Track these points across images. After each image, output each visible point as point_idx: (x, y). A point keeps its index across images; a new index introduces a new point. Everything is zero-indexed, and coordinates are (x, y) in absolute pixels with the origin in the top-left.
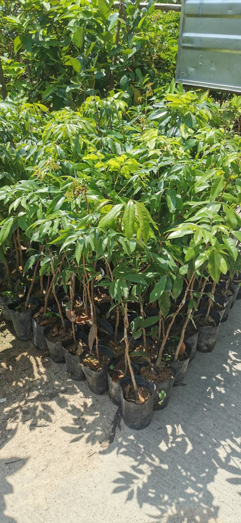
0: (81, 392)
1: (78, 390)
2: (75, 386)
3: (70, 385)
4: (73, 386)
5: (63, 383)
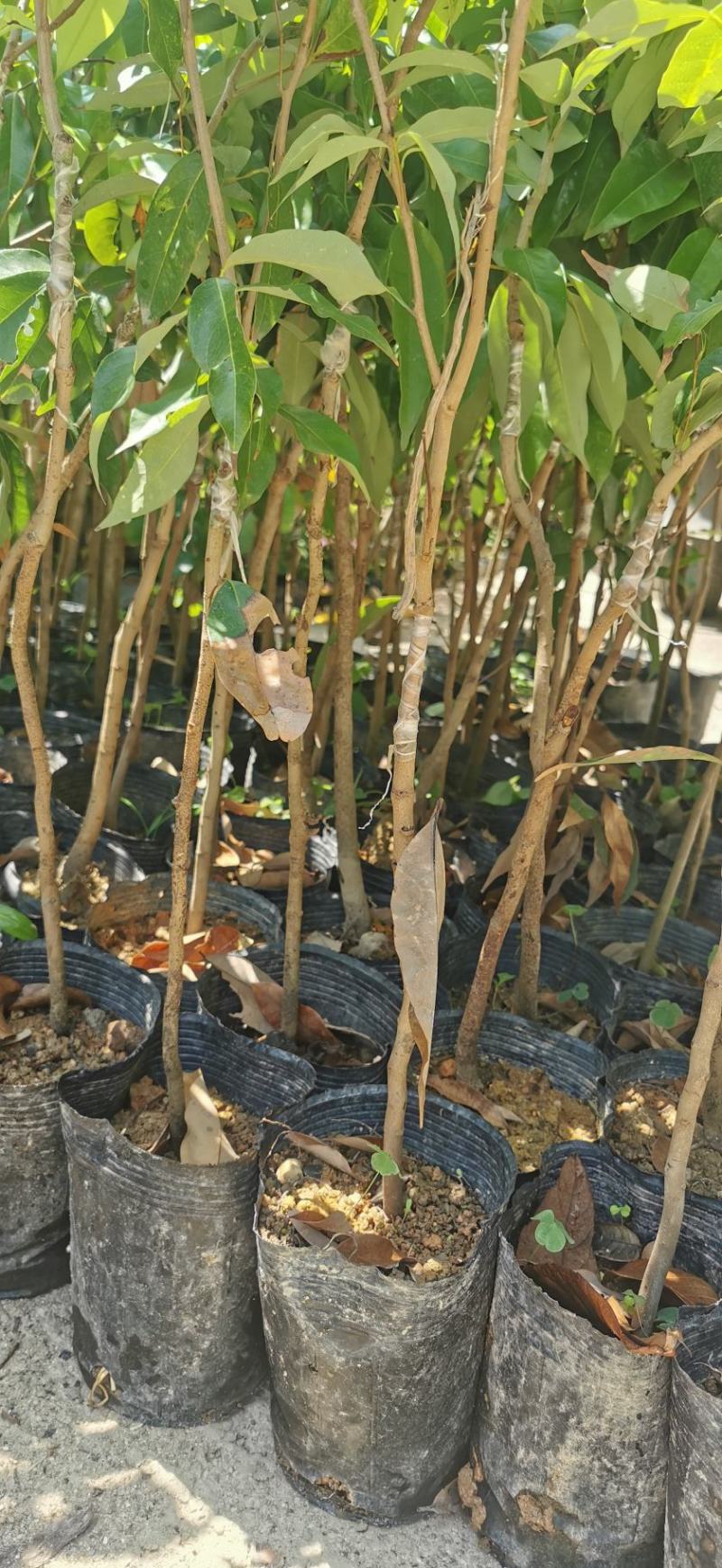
0: (221, 1523)
1: (193, 1509)
2: (164, 1476)
3: (116, 1467)
4: (146, 1477)
5: (53, 1452)
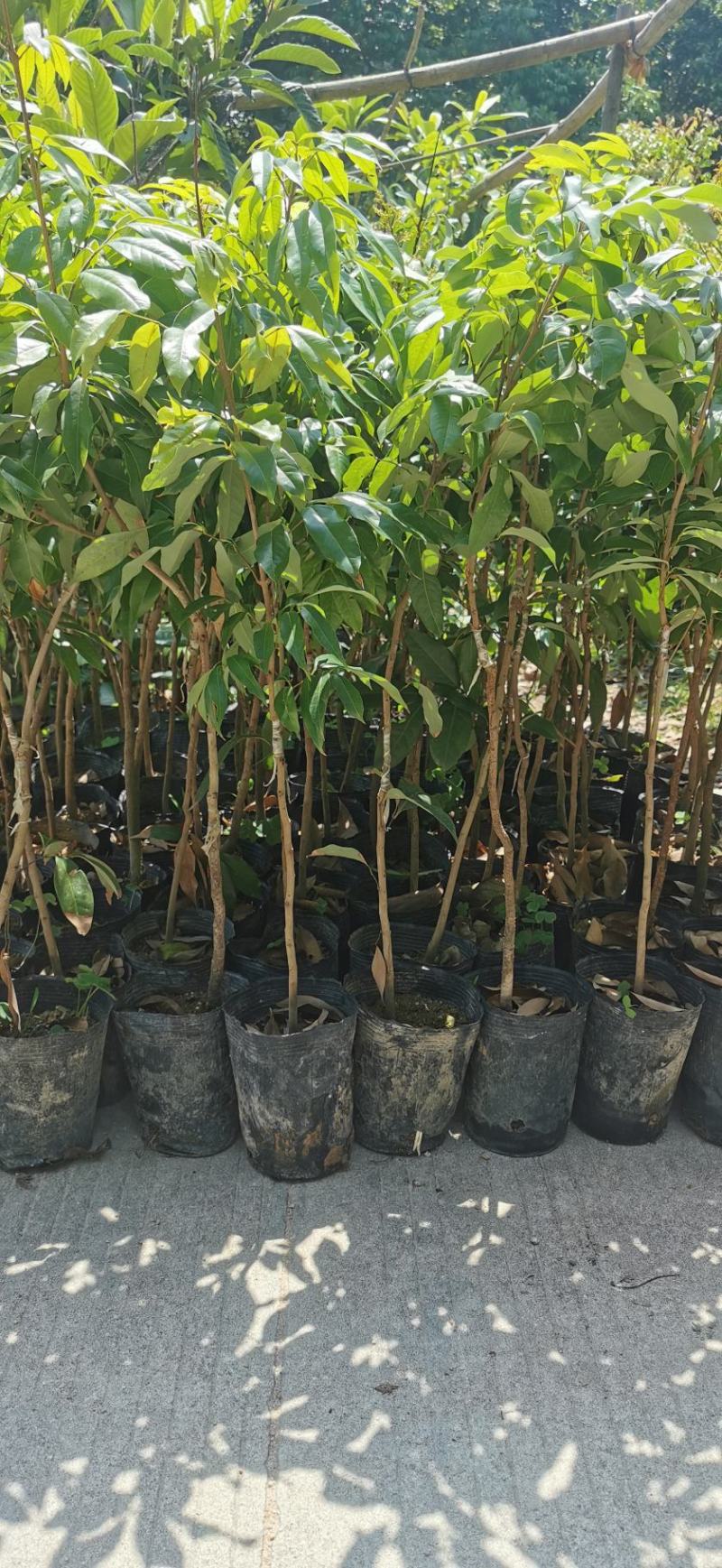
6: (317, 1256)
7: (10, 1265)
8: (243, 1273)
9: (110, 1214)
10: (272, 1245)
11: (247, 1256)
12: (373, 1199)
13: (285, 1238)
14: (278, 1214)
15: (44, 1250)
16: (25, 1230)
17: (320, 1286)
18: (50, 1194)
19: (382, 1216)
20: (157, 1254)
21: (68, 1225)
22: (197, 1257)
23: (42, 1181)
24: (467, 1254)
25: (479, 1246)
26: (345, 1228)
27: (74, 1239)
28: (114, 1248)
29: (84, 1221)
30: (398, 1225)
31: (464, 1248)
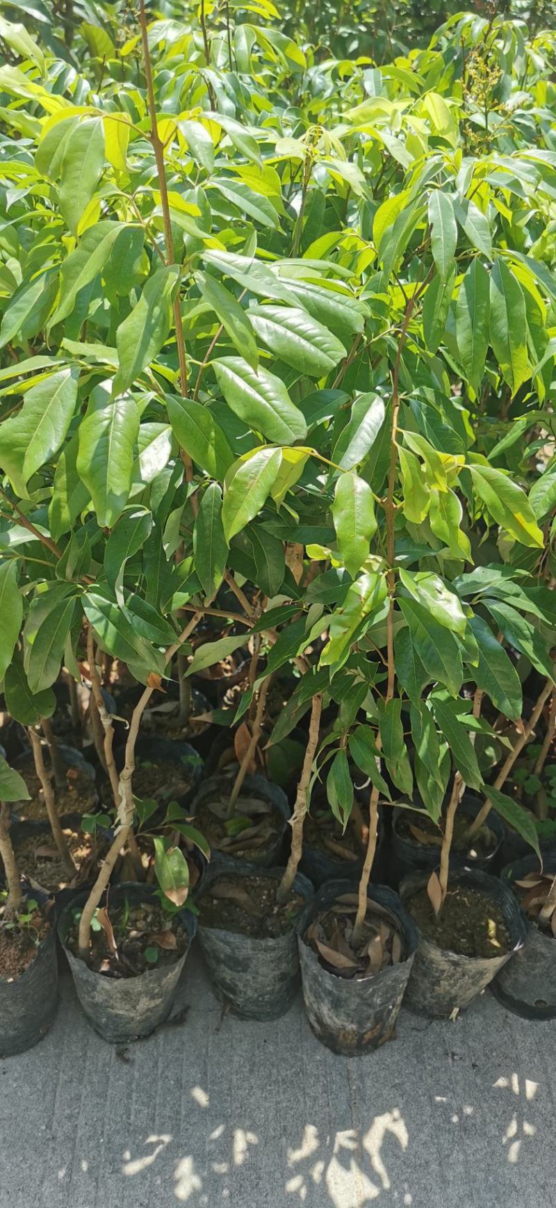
6: (383, 1151)
7: (126, 1162)
8: (324, 1174)
9: (200, 1096)
10: (343, 1138)
11: (324, 1152)
12: (421, 1078)
13: (352, 1128)
14: (343, 1096)
15: (152, 1143)
16: (132, 1117)
17: (390, 1192)
18: (146, 1070)
19: (431, 1098)
20: (248, 1149)
21: (167, 1112)
22: (282, 1155)
23: (138, 1052)
24: (506, 1148)
25: (516, 1137)
26: (402, 1115)
27: (175, 1131)
28: (211, 1141)
29: (180, 1106)
30: (446, 1110)
31: (504, 1140)
